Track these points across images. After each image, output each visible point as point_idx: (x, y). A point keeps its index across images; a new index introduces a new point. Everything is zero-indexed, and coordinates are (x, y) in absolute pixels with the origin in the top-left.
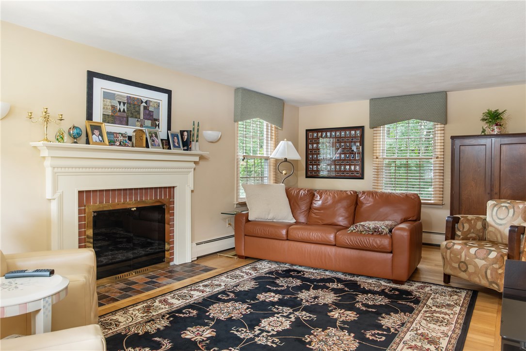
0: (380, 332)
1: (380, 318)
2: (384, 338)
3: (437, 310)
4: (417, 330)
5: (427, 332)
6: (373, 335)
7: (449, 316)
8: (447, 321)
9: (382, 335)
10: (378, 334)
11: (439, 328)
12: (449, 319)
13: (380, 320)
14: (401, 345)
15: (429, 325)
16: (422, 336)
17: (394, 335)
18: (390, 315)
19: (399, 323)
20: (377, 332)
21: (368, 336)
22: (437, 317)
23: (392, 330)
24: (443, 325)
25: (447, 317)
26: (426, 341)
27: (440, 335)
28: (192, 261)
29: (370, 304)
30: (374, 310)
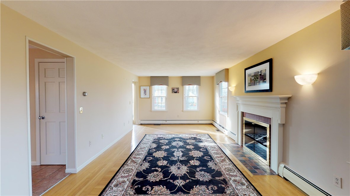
0: (148, 160)
1: (149, 165)
2: (147, 158)
6: (150, 158)
7: (121, 176)
9: (148, 159)
10: (149, 159)
13: (149, 164)
14: (142, 158)
15: (132, 168)
17: (144, 160)
18: (146, 168)
19: (142, 165)
20: (149, 160)
21: (151, 158)
22: (127, 173)
23: (145, 161)
26: (134, 161)
28: (278, 175)
29: (155, 172)
30: (153, 169)
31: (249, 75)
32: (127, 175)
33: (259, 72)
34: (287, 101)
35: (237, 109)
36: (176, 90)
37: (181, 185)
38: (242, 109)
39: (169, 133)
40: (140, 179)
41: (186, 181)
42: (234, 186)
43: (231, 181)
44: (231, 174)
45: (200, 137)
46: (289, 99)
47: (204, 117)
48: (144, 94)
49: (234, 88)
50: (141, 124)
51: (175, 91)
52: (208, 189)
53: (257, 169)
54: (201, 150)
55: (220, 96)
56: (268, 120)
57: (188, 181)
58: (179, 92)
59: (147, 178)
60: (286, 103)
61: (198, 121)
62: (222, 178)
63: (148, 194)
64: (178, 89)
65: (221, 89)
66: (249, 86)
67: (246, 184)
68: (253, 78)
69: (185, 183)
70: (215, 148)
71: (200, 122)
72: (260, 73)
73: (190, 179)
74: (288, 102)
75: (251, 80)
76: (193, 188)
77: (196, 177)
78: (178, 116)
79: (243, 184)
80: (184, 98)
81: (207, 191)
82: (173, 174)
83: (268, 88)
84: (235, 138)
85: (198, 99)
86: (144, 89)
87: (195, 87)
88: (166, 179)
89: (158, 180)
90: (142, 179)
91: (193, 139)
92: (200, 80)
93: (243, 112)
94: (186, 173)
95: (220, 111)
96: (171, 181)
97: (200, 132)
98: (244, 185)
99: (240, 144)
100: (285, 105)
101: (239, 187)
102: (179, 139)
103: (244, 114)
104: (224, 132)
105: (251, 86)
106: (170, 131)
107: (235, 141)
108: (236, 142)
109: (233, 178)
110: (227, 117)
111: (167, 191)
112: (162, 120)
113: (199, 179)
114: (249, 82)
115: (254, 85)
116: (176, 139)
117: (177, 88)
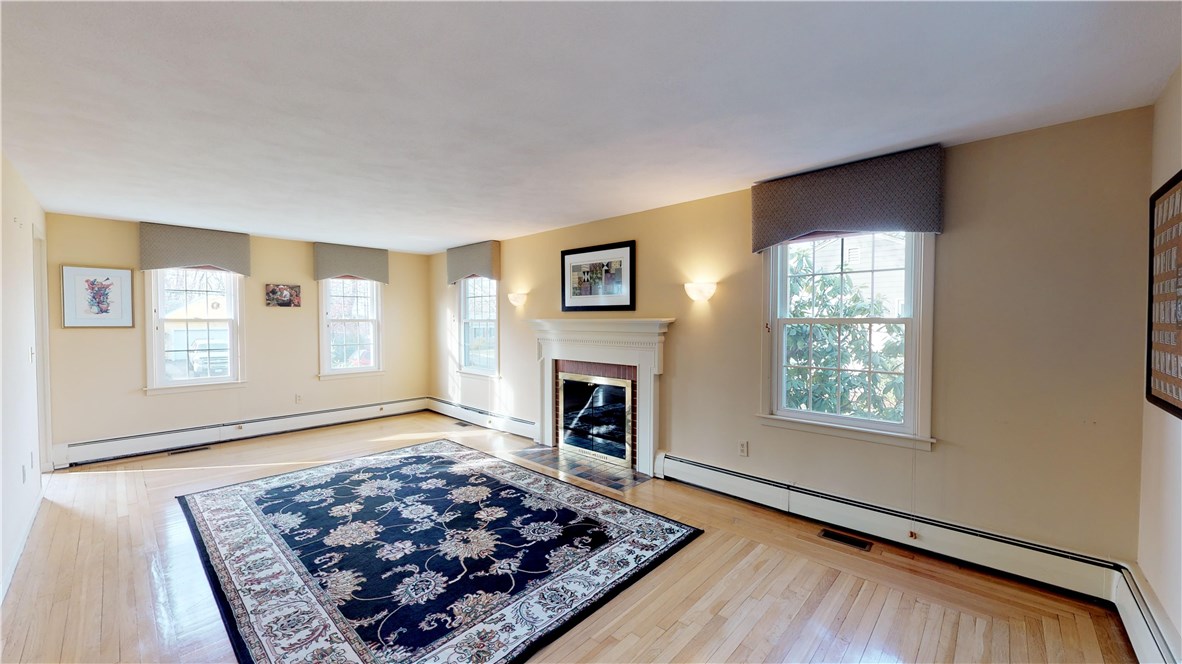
1: (359, 574)
2: (317, 562)
3: (314, 646)
4: (298, 592)
5: (285, 599)
6: (331, 557)
7: (283, 648)
8: (276, 636)
9: (325, 563)
10: (329, 562)
11: (274, 615)
12: (277, 642)
13: (354, 572)
15: (293, 610)
16: (283, 591)
17: (314, 572)
19: (330, 585)
20: (334, 562)
21: (334, 553)
22: (299, 630)
23: (322, 573)
24: (275, 623)
25: (285, 643)
26: (272, 589)
27: (265, 607)
28: (654, 477)
29: (407, 579)
30: (383, 577)
31: (576, 268)
32: (307, 632)
33: (603, 266)
34: (665, 330)
35: (540, 355)
36: (285, 293)
37: (513, 568)
38: (556, 352)
39: (294, 465)
40: (379, 616)
41: (517, 558)
42: (612, 521)
43: (600, 516)
44: (587, 504)
45: (431, 451)
46: (670, 325)
47: (401, 390)
48: (96, 309)
49: (525, 298)
50: (71, 465)
51: (280, 297)
52: (577, 547)
53: (618, 479)
54: (472, 480)
55: (463, 321)
56: (629, 371)
57: (520, 555)
58: (302, 304)
59: (399, 601)
60: (664, 333)
61: (379, 407)
62: (580, 518)
63: (453, 629)
64: (296, 290)
65: (466, 298)
66: (574, 294)
67: (628, 510)
68: (586, 277)
69: (517, 560)
70: (502, 467)
71: (388, 410)
72: (606, 268)
73: (520, 549)
74: (670, 331)
75: (581, 281)
76: (547, 561)
77: (529, 539)
78: (297, 398)
79: (623, 513)
80: (323, 326)
81: (579, 550)
82: (465, 559)
83: (628, 303)
84: (533, 431)
85: (378, 328)
86: (92, 284)
87: (367, 287)
88: (459, 577)
89: (442, 591)
90: (385, 613)
91: (414, 463)
92: (387, 263)
93: (556, 361)
94: (499, 543)
95: (463, 363)
96: (481, 574)
97: (416, 440)
98: (626, 512)
99: (549, 442)
100: (663, 338)
101: (622, 520)
102: (371, 474)
103: (560, 364)
104: (488, 426)
105: (581, 294)
106: (289, 461)
107: (532, 439)
108: (537, 440)
109: (599, 510)
110: (496, 380)
111: (498, 596)
112: (218, 426)
113: (539, 540)
114: (576, 285)
115: (591, 294)
116: (355, 477)
117: (292, 288)
